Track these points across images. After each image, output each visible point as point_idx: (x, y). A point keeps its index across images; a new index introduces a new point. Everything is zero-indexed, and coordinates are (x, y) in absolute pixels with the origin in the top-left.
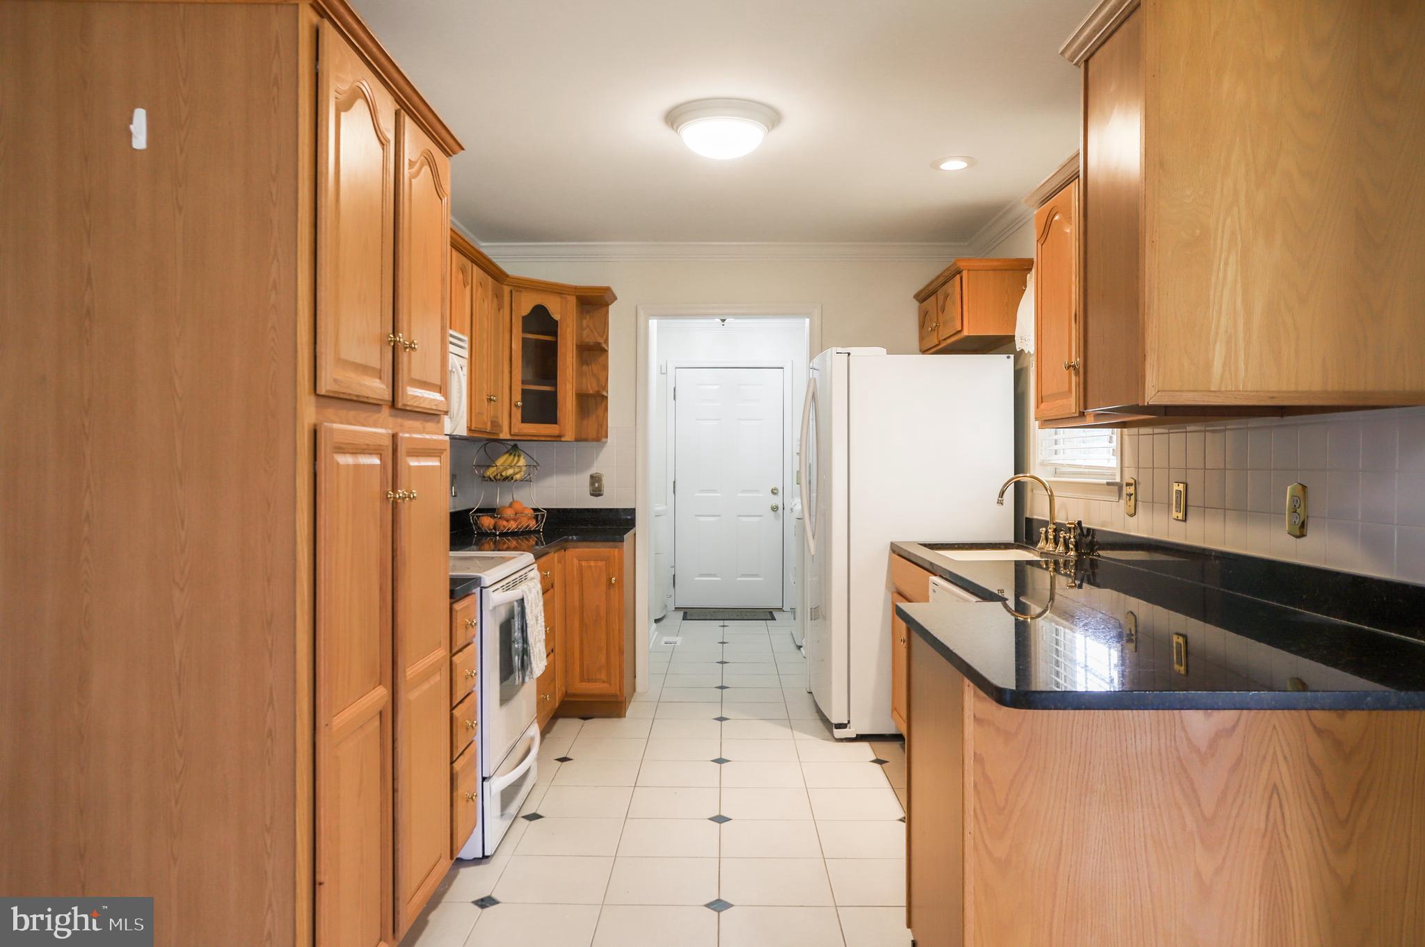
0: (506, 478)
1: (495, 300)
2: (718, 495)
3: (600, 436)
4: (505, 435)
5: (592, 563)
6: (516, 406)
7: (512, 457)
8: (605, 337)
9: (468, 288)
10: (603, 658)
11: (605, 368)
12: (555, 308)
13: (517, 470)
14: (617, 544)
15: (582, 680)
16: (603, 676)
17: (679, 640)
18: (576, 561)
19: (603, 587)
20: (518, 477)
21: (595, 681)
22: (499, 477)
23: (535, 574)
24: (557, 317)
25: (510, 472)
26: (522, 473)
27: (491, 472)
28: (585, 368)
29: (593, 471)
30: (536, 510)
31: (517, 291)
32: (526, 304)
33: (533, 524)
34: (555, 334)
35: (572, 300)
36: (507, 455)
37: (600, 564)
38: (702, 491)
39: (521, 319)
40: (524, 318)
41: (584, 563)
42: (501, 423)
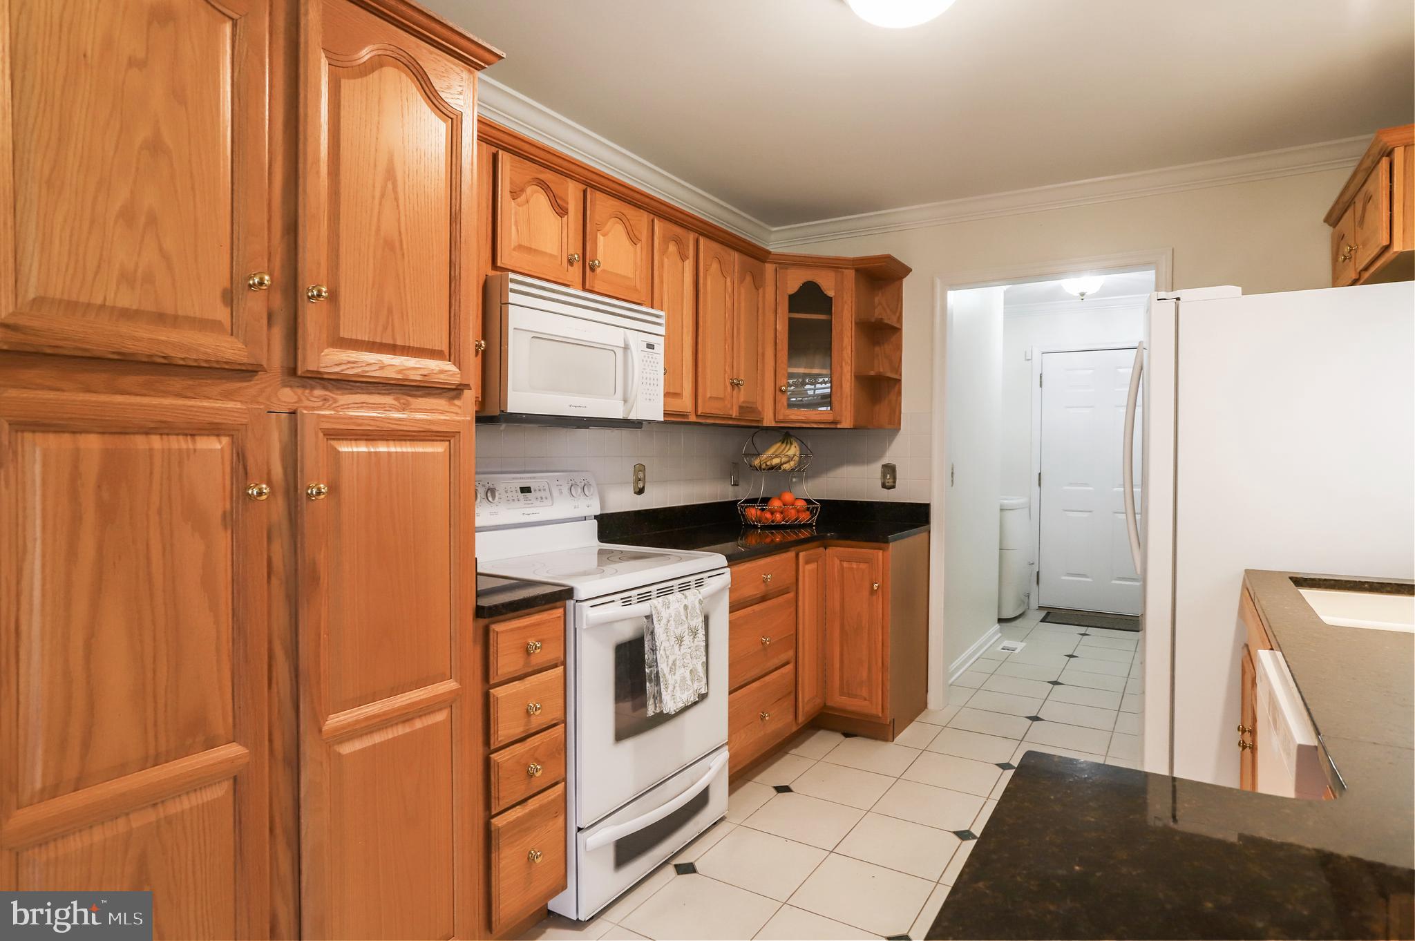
0: (772, 468)
1: (748, 279)
2: (1091, 488)
3: (894, 424)
4: (768, 421)
5: (854, 565)
6: (781, 390)
7: (784, 445)
8: (898, 314)
10: (865, 674)
11: (899, 347)
12: (828, 284)
13: (784, 459)
14: (882, 545)
15: (842, 694)
16: (865, 693)
18: (837, 562)
19: (866, 593)
20: (786, 466)
21: (855, 696)
22: (764, 466)
24: (831, 293)
25: (776, 461)
26: (792, 463)
27: (757, 462)
28: (877, 349)
29: (885, 461)
30: (808, 501)
31: (781, 268)
32: (794, 280)
33: (805, 517)
34: (829, 312)
35: (850, 274)
36: (779, 444)
37: (863, 566)
38: (1071, 484)
39: (788, 297)
40: (791, 297)
41: (845, 564)
42: (760, 408)
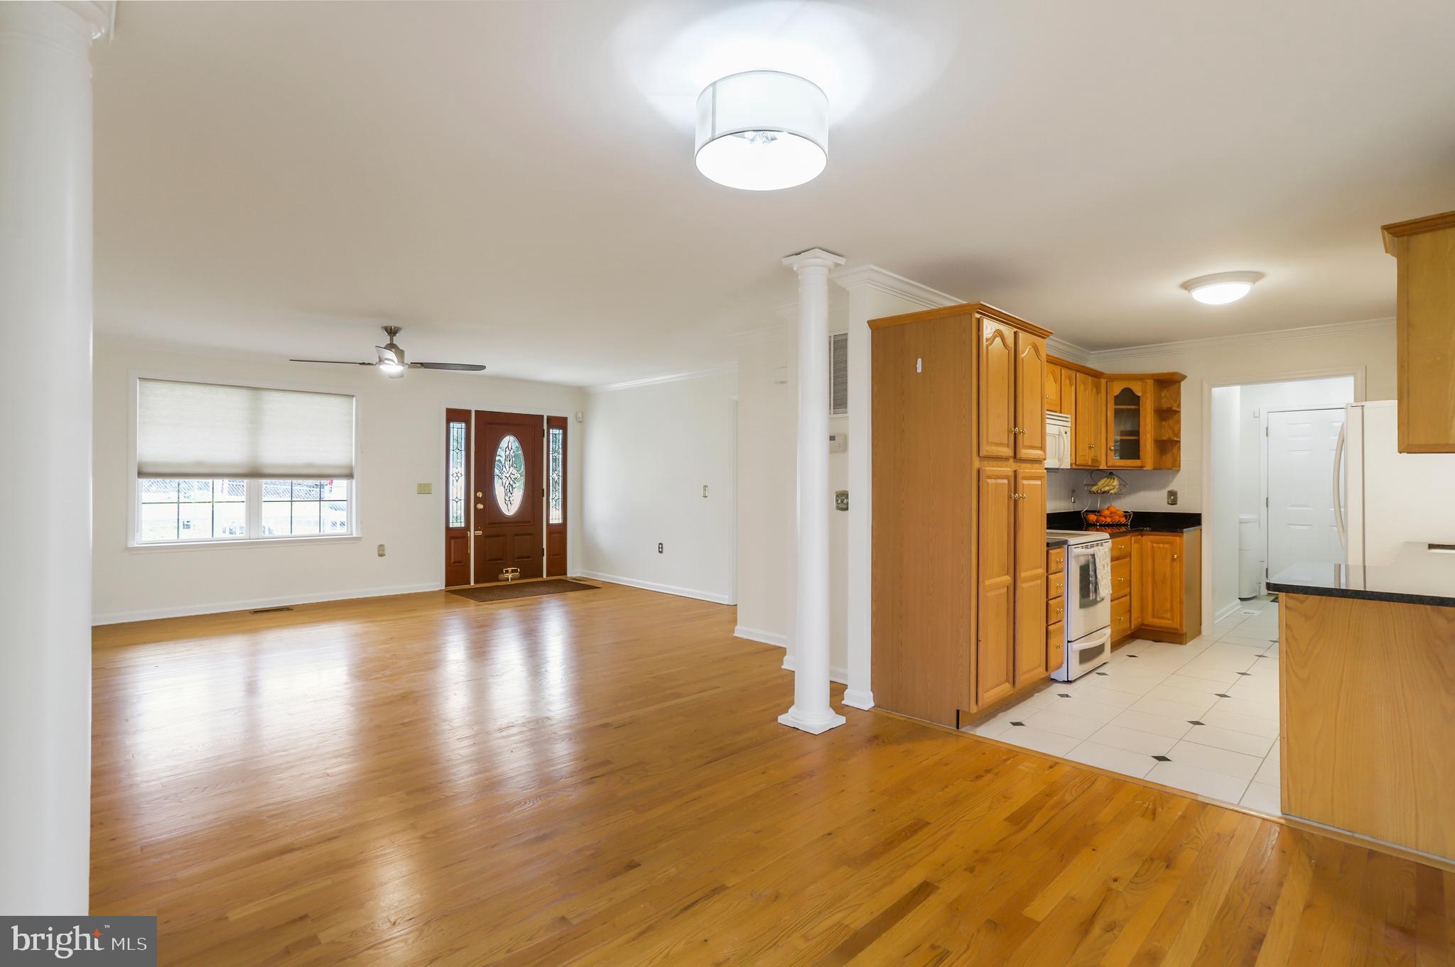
0: (1104, 492)
1: (1095, 390)
2: (1310, 509)
3: (1175, 466)
4: (1103, 467)
5: (1161, 545)
6: (1110, 449)
7: (1109, 480)
8: (1178, 403)
9: (1073, 388)
10: (1168, 605)
11: (1179, 422)
12: (1137, 389)
13: (1112, 487)
14: (1179, 534)
15: (1154, 616)
16: (1168, 616)
17: (1257, 613)
18: (1150, 544)
19: (1168, 561)
20: (1112, 491)
21: (1162, 618)
22: (1099, 491)
23: (1108, 545)
24: (1139, 394)
25: (1107, 488)
26: (1116, 490)
27: (1094, 489)
28: (1164, 423)
29: (1170, 488)
30: (1125, 512)
31: (1110, 381)
32: (1117, 389)
33: (1123, 520)
34: (1138, 404)
35: (1150, 382)
36: (1106, 479)
37: (1167, 546)
38: (1293, 506)
39: (1113, 398)
40: (1116, 397)
41: (1155, 545)
42: (1099, 459)
